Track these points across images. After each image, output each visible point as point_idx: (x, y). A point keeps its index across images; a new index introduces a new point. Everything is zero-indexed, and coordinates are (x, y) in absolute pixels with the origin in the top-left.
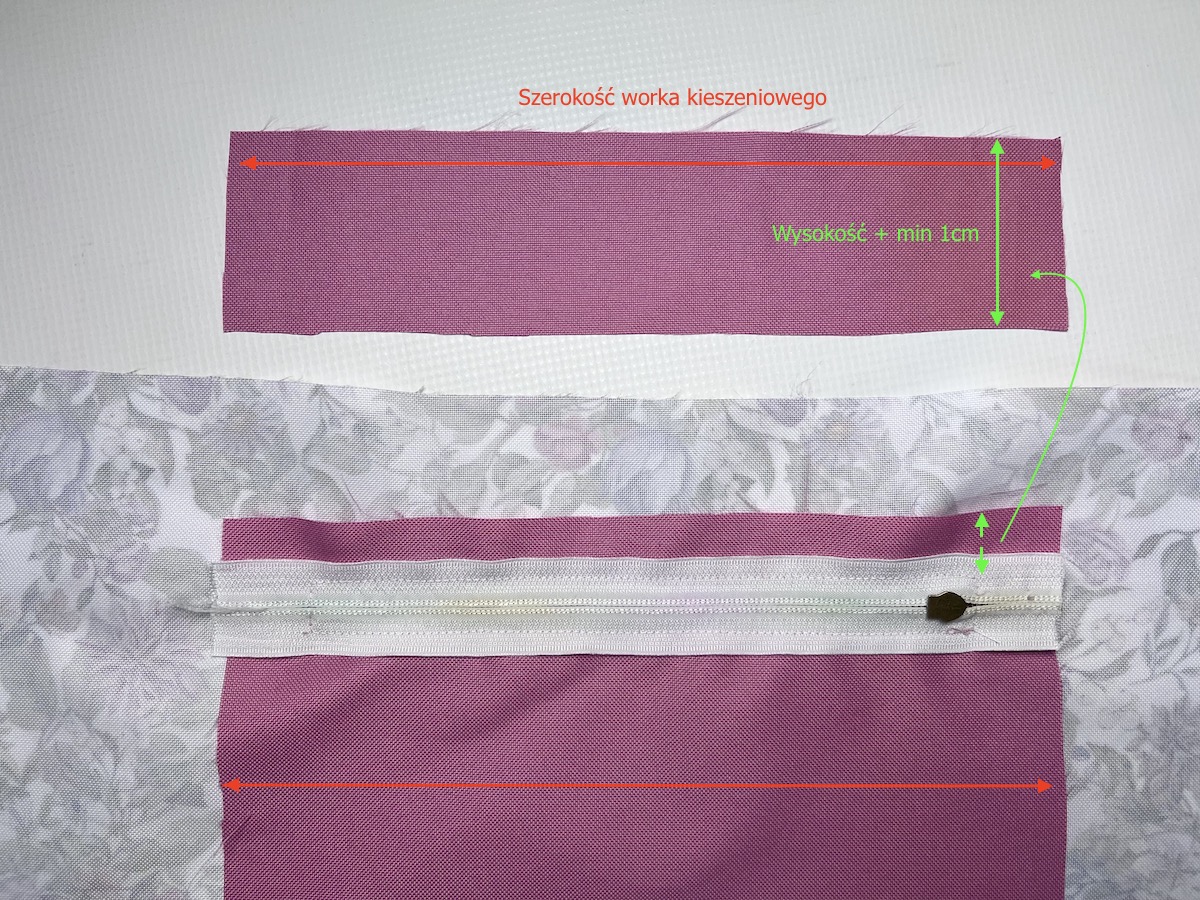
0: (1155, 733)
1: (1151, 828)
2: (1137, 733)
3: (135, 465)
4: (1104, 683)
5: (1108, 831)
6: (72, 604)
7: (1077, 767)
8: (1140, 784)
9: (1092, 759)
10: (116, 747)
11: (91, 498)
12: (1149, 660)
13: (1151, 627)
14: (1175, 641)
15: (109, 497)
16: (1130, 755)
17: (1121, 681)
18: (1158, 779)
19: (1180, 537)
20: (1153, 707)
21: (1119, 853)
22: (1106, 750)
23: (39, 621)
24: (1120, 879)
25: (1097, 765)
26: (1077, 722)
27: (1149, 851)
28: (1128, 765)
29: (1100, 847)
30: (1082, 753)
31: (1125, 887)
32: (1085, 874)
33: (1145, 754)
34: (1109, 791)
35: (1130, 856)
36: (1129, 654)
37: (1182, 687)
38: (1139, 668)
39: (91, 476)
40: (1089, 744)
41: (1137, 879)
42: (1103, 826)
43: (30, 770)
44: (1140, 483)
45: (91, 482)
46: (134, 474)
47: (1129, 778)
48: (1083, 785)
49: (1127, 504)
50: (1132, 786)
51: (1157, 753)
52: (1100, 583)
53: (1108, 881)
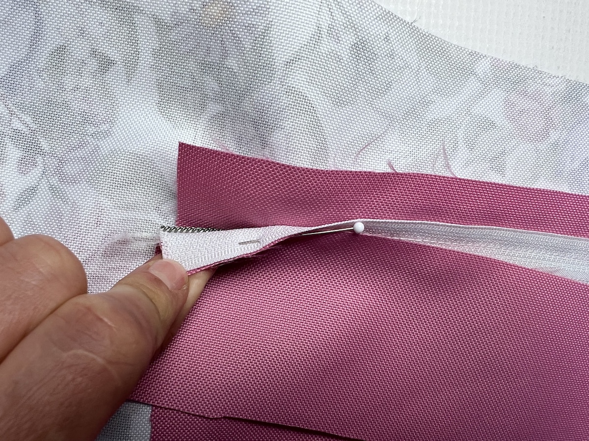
3: (94, 53)
11: (40, 84)
15: (61, 87)
39: (42, 58)
45: (41, 65)
46: (93, 64)
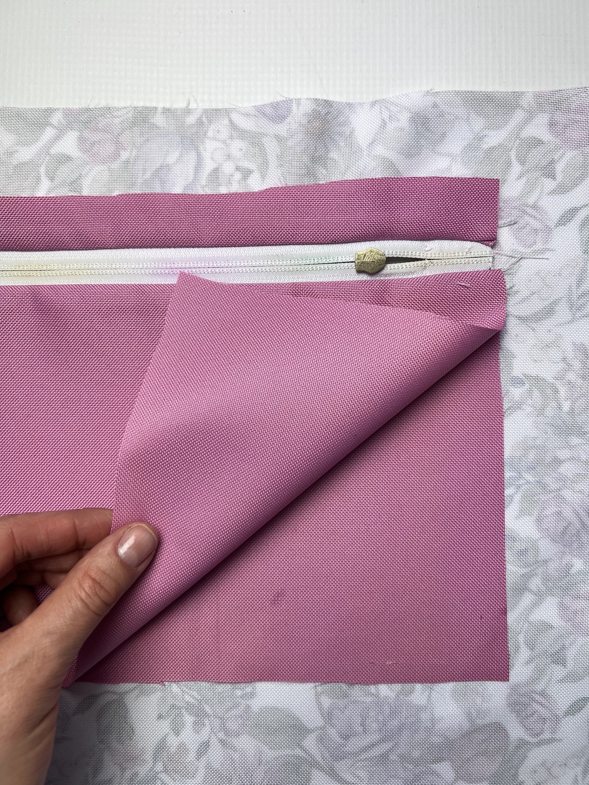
0: (577, 364)
1: (575, 440)
2: (561, 365)
4: (534, 325)
5: (538, 442)
8: (566, 406)
9: (527, 386)
12: (571, 307)
13: (573, 280)
16: (558, 384)
17: (547, 323)
18: (581, 402)
20: (574, 344)
21: (548, 459)
22: (537, 379)
24: (548, 480)
25: (530, 391)
26: (513, 356)
27: (572, 459)
28: (556, 391)
29: (532, 455)
30: (517, 382)
31: (553, 486)
32: (520, 477)
33: (570, 382)
34: (541, 412)
35: (558, 462)
36: (556, 302)
38: (563, 313)
40: (525, 375)
41: (563, 479)
42: (535, 438)
44: (559, 167)
47: (557, 400)
48: (518, 406)
49: (549, 184)
50: (560, 407)
51: (580, 382)
52: (530, 246)
53: (539, 482)
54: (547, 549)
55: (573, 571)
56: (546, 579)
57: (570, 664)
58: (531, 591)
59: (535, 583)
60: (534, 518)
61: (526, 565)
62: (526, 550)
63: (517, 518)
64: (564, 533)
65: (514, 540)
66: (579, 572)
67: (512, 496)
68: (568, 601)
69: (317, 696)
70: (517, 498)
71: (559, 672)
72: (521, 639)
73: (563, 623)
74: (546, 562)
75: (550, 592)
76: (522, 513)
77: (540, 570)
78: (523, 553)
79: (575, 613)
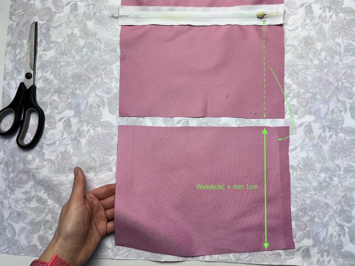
0: (303, 42)
1: (302, 60)
2: (299, 42)
4: (293, 32)
5: (293, 60)
6: (92, 15)
7: (287, 48)
8: (300, 52)
10: (100, 41)
12: (302, 28)
13: (303, 21)
14: (308, 24)
16: (298, 46)
17: (297, 31)
18: (304, 51)
19: (309, 4)
20: (303, 37)
21: (295, 65)
22: (293, 45)
23: (86, 19)
24: (295, 69)
25: (291, 48)
26: (287, 39)
27: (302, 64)
28: (298, 48)
29: (291, 64)
30: (288, 46)
31: (297, 71)
32: (288, 69)
33: (301, 46)
34: (294, 53)
36: (298, 26)
37: (309, 32)
38: (300, 29)
40: (290, 44)
41: (299, 69)
43: (84, 46)
48: (288, 52)
50: (298, 52)
51: (304, 46)
52: (292, 13)
53: (293, 70)
54: (294, 86)
55: (301, 92)
56: (294, 94)
57: (299, 114)
58: (290, 97)
59: (291, 95)
60: (291, 79)
61: (289, 90)
62: (289, 87)
63: (287, 79)
64: (298, 83)
65: (286, 84)
66: (302, 93)
67: (286, 74)
68: (299, 99)
69: (236, 121)
70: (287, 74)
71: (296, 116)
72: (288, 108)
73: (297, 105)
74: (294, 90)
75: (295, 97)
76: (288, 78)
77: (293, 92)
78: (288, 87)
79: (301, 102)
